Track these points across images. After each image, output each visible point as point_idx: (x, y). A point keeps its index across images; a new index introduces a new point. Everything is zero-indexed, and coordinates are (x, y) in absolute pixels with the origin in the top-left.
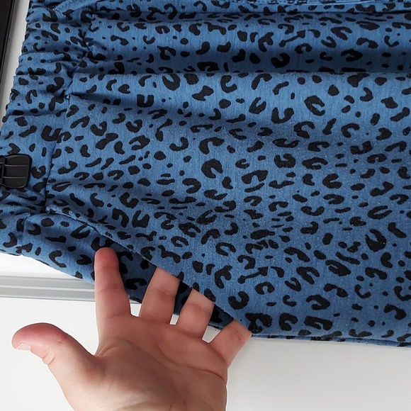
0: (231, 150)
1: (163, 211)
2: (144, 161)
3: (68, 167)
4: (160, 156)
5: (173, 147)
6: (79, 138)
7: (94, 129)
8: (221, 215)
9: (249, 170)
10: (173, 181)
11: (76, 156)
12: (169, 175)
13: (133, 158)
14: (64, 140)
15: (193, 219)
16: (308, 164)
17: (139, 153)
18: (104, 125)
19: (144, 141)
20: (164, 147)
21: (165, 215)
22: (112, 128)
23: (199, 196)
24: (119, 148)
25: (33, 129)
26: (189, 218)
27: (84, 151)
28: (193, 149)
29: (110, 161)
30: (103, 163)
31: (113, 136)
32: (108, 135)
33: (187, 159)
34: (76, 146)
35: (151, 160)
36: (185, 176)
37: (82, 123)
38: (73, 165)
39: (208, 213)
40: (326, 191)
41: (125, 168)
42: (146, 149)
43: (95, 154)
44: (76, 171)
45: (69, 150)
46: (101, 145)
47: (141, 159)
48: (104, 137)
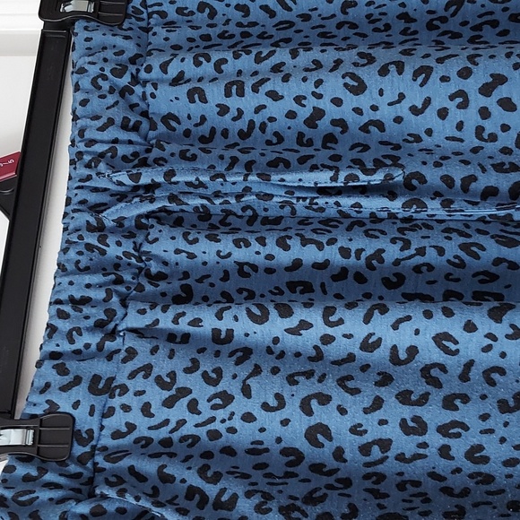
0: (342, 411)
1: (255, 488)
2: (228, 424)
3: (124, 429)
4: (248, 418)
5: (266, 407)
6: (140, 393)
7: (159, 380)
8: (333, 494)
9: (368, 438)
10: (267, 450)
11: (136, 417)
12: (261, 443)
13: (213, 419)
14: (120, 395)
15: (296, 499)
16: (443, 430)
17: (221, 414)
18: (172, 375)
19: (227, 398)
20: (253, 406)
21: (260, 494)
22: (183, 380)
23: (302, 470)
24: (193, 407)
25: (77, 380)
26: (291, 497)
27: (146, 410)
28: (292, 410)
29: (181, 423)
30: (172, 425)
31: (184, 392)
32: (179, 390)
33: (285, 422)
34: (136, 404)
35: (237, 423)
36: (283, 445)
37: (143, 373)
38: (131, 427)
39: (316, 490)
40: (469, 467)
41: (202, 432)
42: (230, 408)
43: (161, 413)
44: (135, 435)
45: (126, 408)
46: (169, 403)
47: (223, 421)
48: (173, 392)
